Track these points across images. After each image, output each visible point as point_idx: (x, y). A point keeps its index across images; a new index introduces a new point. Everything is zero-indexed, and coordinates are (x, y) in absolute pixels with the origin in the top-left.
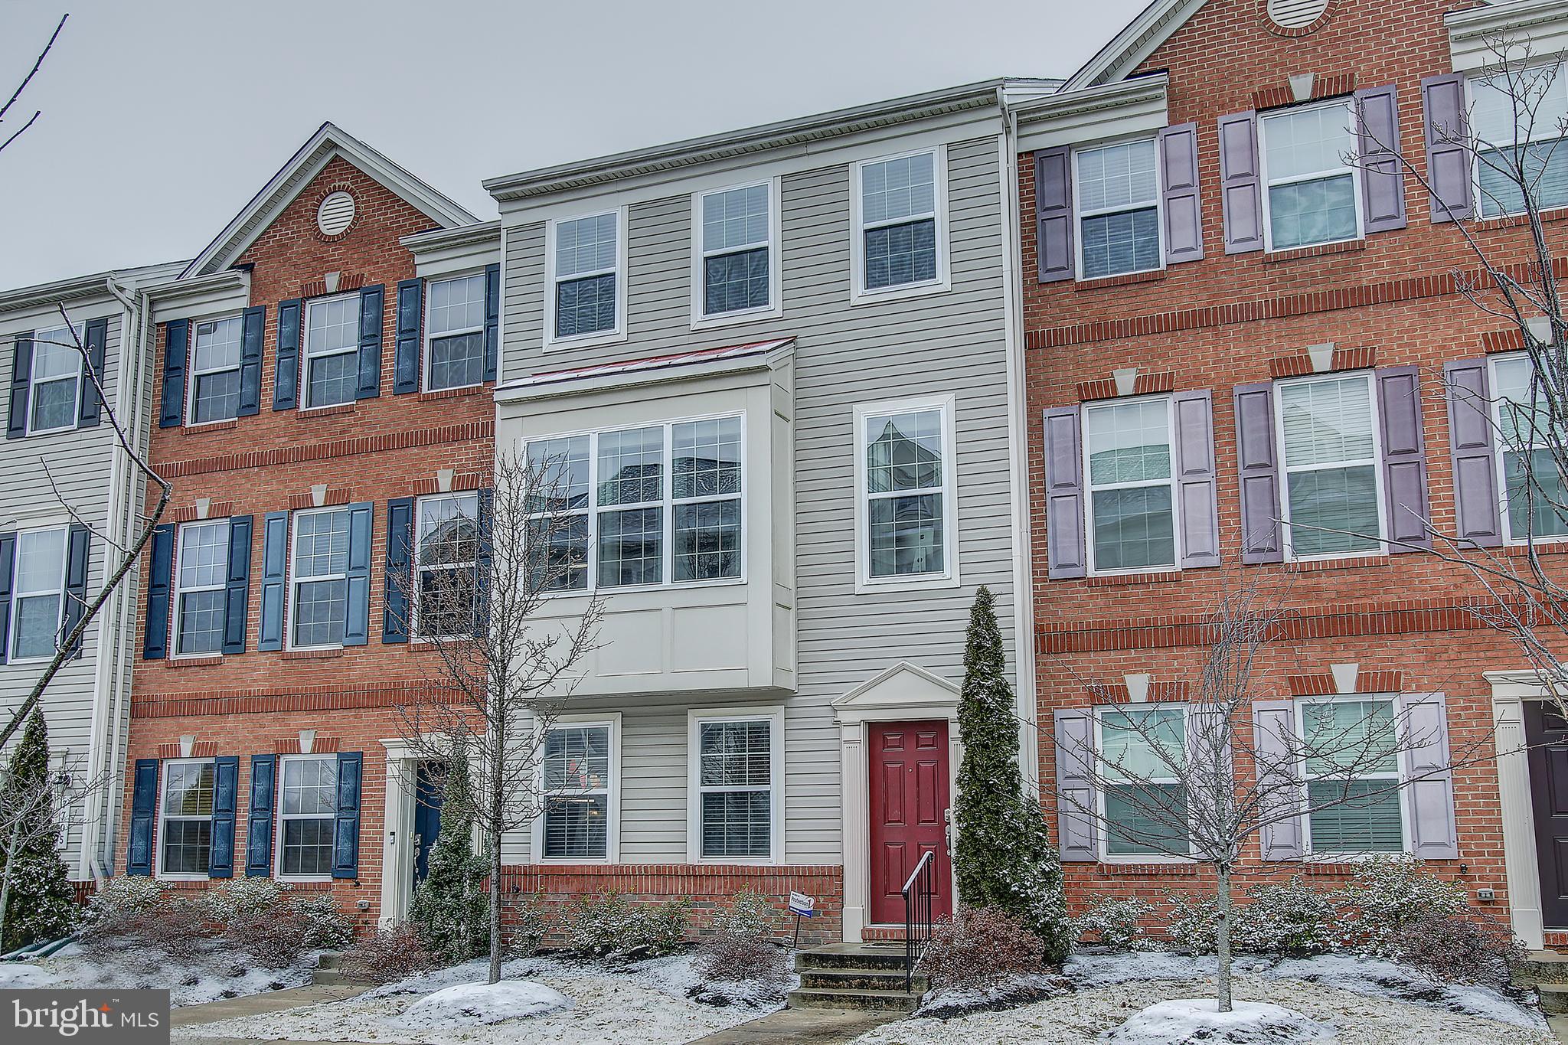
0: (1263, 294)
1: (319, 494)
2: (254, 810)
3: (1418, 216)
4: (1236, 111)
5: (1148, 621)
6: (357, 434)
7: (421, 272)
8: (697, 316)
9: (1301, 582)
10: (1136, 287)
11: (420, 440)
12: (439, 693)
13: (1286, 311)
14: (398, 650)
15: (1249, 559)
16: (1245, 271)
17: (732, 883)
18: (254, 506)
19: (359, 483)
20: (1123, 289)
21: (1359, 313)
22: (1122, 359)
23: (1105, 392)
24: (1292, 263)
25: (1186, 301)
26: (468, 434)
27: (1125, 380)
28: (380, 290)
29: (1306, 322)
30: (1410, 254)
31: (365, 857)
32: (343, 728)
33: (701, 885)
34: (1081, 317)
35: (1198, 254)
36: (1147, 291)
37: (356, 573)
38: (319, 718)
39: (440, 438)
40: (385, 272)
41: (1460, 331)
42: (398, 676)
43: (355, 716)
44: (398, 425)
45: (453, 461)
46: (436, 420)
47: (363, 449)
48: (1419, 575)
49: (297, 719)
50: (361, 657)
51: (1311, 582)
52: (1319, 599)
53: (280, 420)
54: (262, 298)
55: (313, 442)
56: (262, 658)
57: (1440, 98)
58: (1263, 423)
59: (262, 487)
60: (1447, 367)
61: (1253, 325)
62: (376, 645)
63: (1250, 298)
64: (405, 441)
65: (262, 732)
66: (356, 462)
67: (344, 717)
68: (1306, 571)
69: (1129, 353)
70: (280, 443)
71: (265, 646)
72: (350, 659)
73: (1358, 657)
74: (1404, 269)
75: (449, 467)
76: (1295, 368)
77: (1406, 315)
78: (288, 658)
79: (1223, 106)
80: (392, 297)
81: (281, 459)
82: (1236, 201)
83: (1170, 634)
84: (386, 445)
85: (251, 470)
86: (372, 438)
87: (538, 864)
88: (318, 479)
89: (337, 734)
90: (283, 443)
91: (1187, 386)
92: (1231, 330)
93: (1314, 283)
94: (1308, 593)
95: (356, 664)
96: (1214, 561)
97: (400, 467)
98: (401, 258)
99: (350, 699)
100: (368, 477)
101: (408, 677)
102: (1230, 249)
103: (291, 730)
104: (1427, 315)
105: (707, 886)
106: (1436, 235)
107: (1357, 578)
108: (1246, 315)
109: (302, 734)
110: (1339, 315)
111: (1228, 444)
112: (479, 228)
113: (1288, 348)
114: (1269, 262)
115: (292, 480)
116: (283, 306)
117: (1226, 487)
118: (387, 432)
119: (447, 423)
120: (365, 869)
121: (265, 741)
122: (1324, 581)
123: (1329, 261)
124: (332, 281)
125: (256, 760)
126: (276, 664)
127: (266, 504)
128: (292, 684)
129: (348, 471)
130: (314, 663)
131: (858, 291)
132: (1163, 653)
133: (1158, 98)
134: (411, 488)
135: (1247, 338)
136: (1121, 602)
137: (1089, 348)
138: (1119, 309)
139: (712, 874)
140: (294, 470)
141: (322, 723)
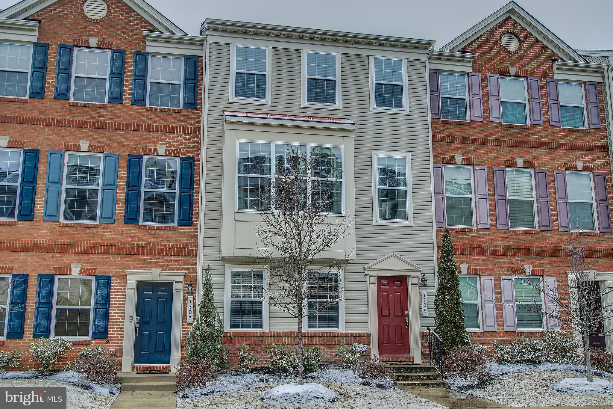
0: (502, 138)
1: (84, 145)
2: (39, 303)
3: (546, 122)
4: (492, 73)
5: (467, 245)
6: (108, 120)
7: (148, 49)
8: (304, 101)
9: (514, 237)
10: (461, 126)
11: (148, 129)
12: (158, 250)
13: (509, 145)
14: (133, 228)
15: (499, 227)
16: (495, 128)
17: (324, 339)
18: (40, 145)
19: (110, 144)
20: (457, 126)
21: (530, 150)
22: (457, 151)
23: (452, 162)
24: (510, 129)
25: (478, 135)
26: (174, 130)
27: (459, 158)
28: (123, 53)
29: (515, 149)
30: (544, 133)
31: (112, 328)
32: (99, 263)
33: (311, 341)
34: (443, 133)
35: (482, 119)
36: (465, 128)
37: (109, 187)
38: (82, 258)
39: (158, 130)
40: (126, 44)
41: (558, 161)
42: (133, 240)
43: (107, 258)
44: (134, 119)
45: (166, 141)
46: (155, 121)
47: (112, 127)
48: (548, 238)
49: (68, 258)
50: (110, 229)
51: (517, 237)
52: (520, 243)
53: (59, 104)
54: (46, 39)
55: (80, 118)
56: (46, 224)
57: (552, 85)
58: (503, 181)
59: (46, 136)
60: (555, 172)
61: (499, 147)
62: (119, 224)
63: (498, 138)
64: (138, 128)
65: (44, 263)
66: (107, 133)
67: (99, 258)
68: (515, 233)
69: (459, 149)
70: (58, 115)
71: (47, 218)
72: (103, 229)
73: (531, 263)
74: (542, 138)
75: (163, 144)
76: (512, 164)
77: (543, 153)
78: (62, 226)
79: (488, 70)
80: (130, 58)
81: (59, 124)
82: (494, 104)
83: (474, 250)
84: (127, 128)
85: (39, 126)
86: (118, 123)
87: (228, 331)
88: (83, 138)
89: (95, 266)
90: (61, 116)
91: (478, 164)
92: (492, 148)
93: (517, 137)
94: (517, 241)
95: (107, 232)
96: (488, 226)
97: (134, 140)
98: (135, 40)
99: (104, 249)
100: (114, 141)
101: (139, 241)
102: (492, 119)
103: (65, 263)
104: (549, 154)
105: (313, 341)
106: (551, 129)
107: (531, 237)
108: (496, 143)
109: (73, 265)
110: (524, 149)
111: (491, 186)
112: (186, 37)
113: (510, 157)
114: (503, 127)
115: (66, 136)
116: (61, 47)
117: (491, 201)
118: (127, 121)
119: (162, 123)
120: (112, 334)
121: (47, 268)
122: (521, 237)
123: (521, 130)
124: (93, 41)
125: (41, 277)
126: (54, 228)
127: (48, 145)
128: (65, 239)
129: (103, 138)
130: (80, 230)
131: (373, 106)
132: (472, 257)
133: (469, 62)
134: (141, 151)
135: (497, 151)
136: (457, 238)
137: (446, 145)
138: (456, 133)
139: (316, 336)
140: (68, 131)
141: (85, 260)
